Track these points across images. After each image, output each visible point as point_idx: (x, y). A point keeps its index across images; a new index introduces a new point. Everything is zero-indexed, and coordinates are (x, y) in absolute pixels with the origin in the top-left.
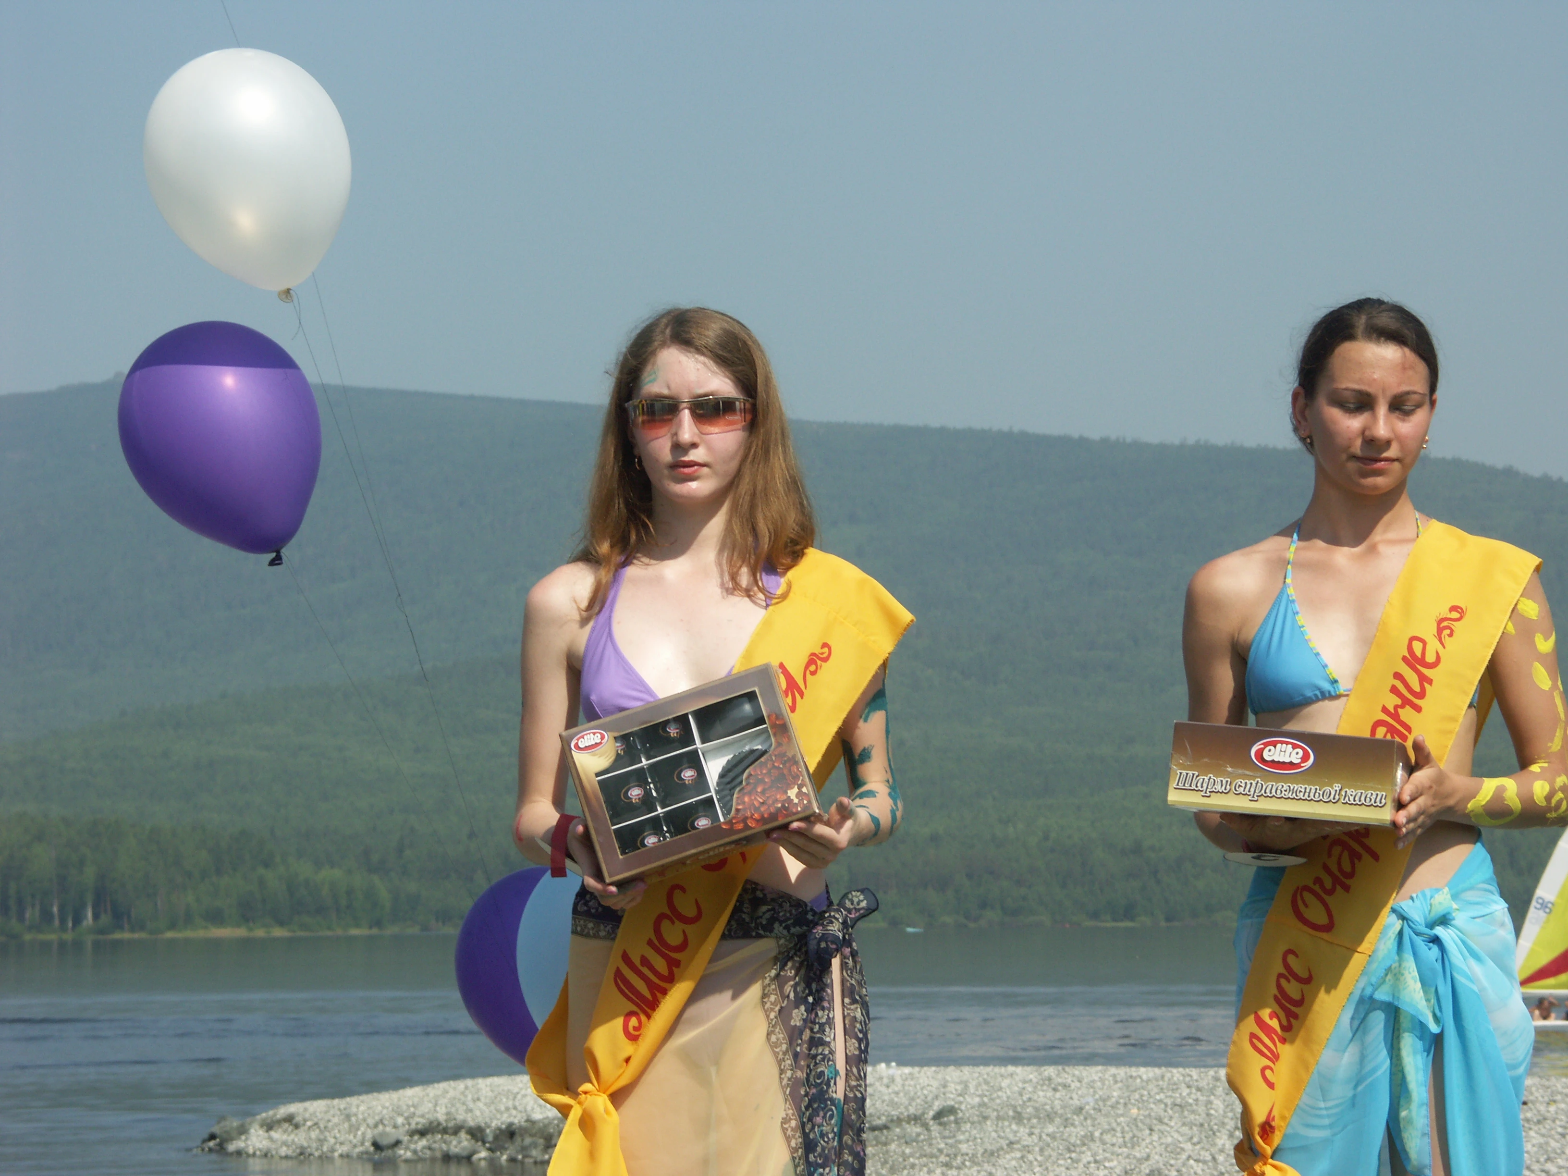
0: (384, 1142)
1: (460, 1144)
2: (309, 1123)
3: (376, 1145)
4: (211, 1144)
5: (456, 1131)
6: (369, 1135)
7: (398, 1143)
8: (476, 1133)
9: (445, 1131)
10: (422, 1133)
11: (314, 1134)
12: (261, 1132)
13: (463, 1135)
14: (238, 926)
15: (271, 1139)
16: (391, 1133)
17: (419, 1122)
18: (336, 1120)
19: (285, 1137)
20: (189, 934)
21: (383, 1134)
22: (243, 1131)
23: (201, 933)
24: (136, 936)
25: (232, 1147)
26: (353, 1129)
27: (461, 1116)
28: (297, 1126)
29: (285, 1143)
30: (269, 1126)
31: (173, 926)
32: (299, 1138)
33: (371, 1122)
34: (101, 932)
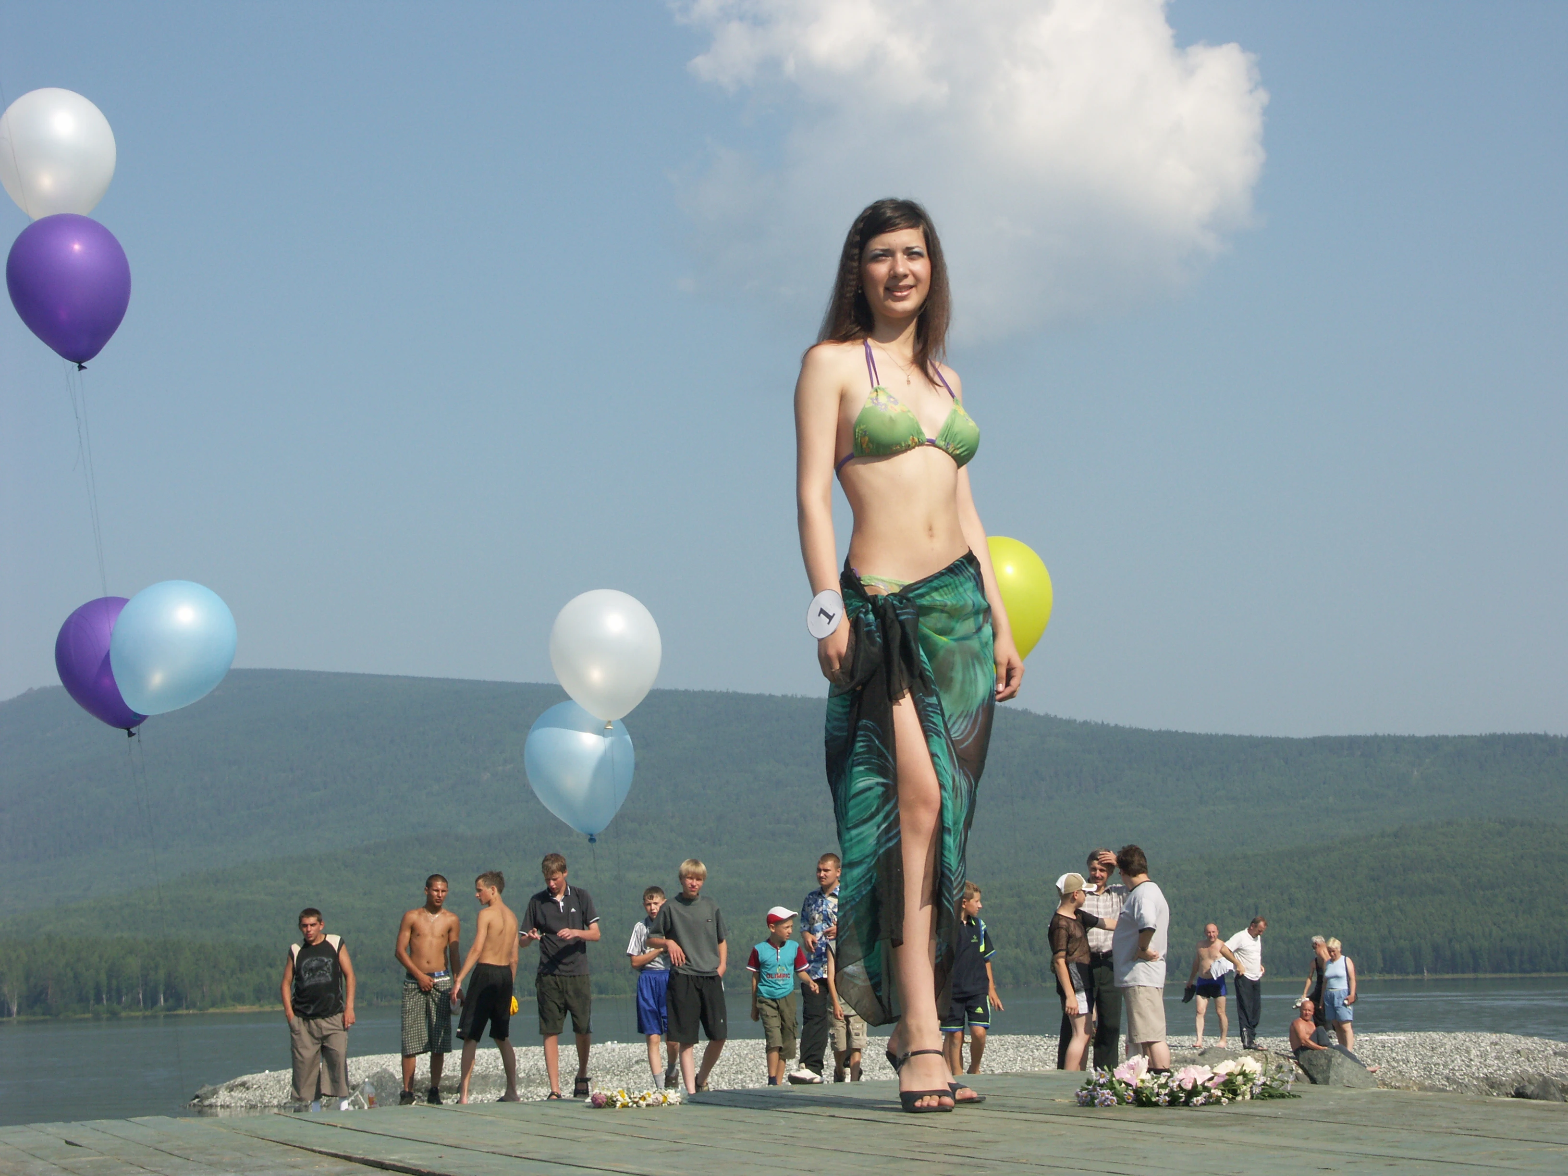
2: (255, 1086)
11: (258, 1093)
12: (226, 1093)
15: (231, 1096)
18: (272, 1083)
19: (240, 1095)
22: (215, 1092)
23: (232, 1009)
24: (190, 1011)
25: (207, 1102)
28: (248, 1089)
29: (240, 1099)
30: (231, 1089)
31: (212, 1006)
32: (249, 1095)
34: (169, 1010)
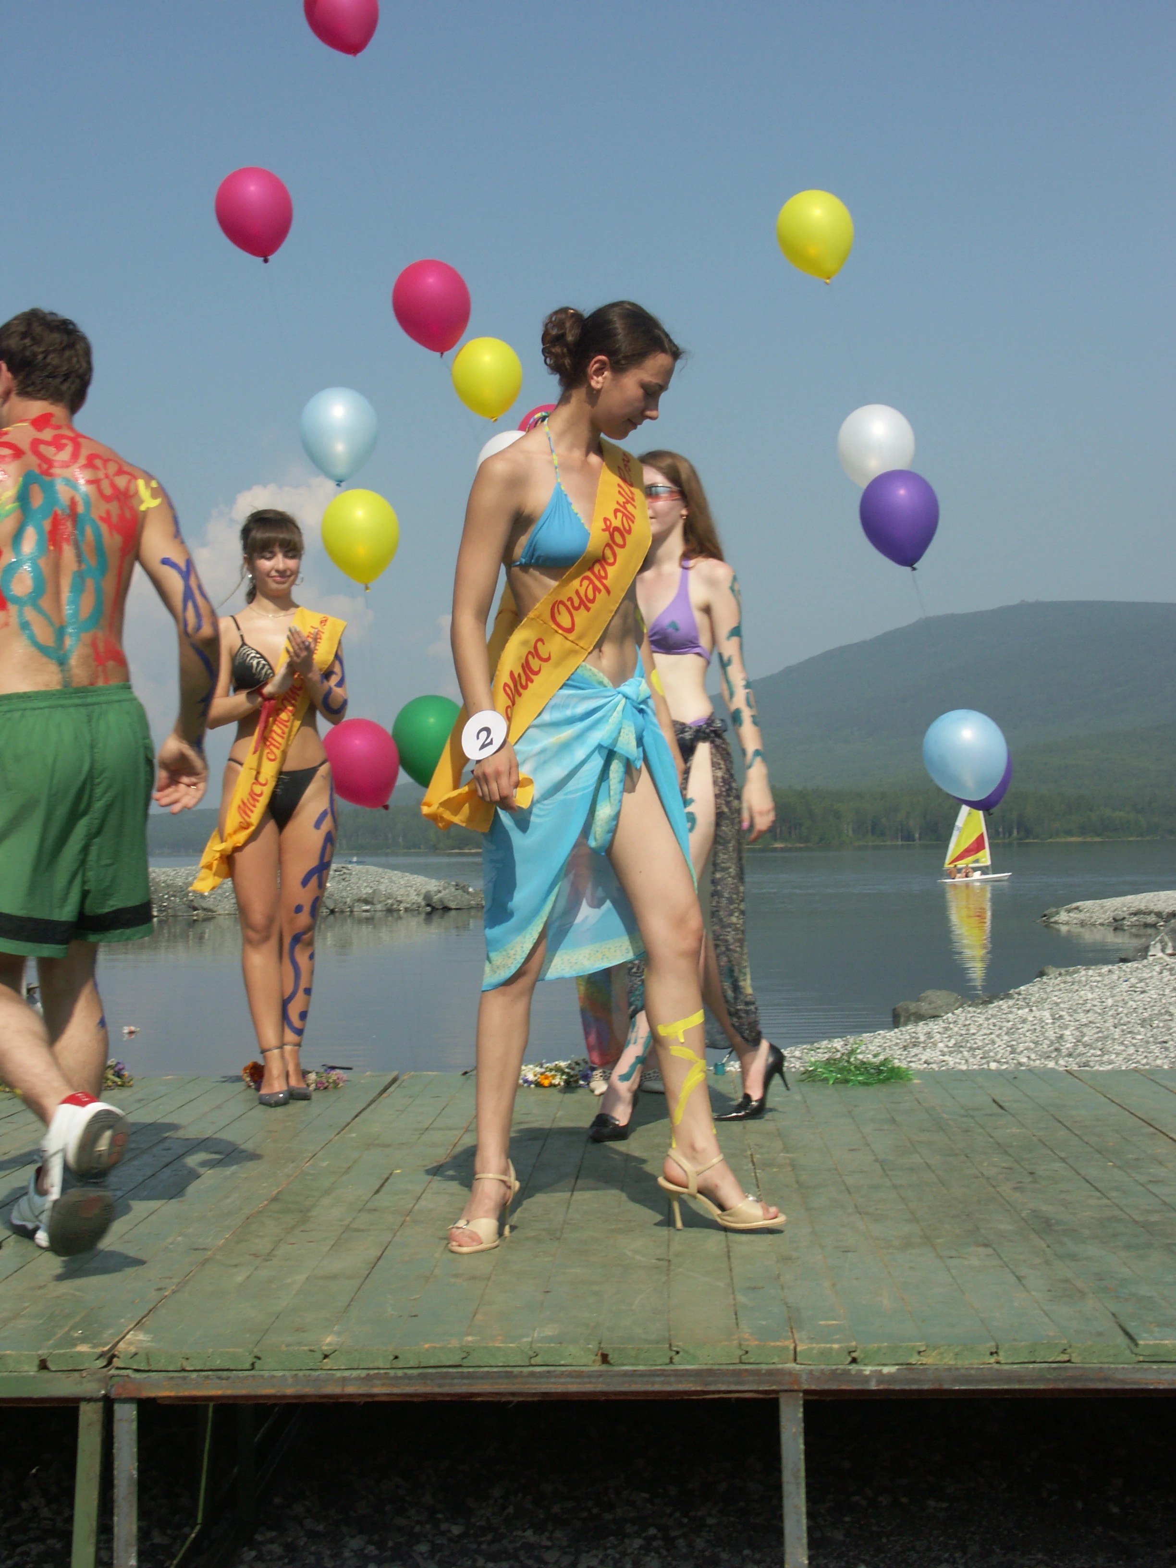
0: (1118, 918)
1: (1151, 919)
3: (1115, 920)
4: (1044, 918)
5: (1150, 913)
6: (1112, 914)
7: (1124, 918)
8: (1159, 914)
9: (1144, 913)
10: (1135, 914)
11: (1088, 915)
12: (1065, 914)
13: (1153, 915)
14: (1079, 837)
15: (1069, 916)
16: (1121, 915)
17: (1133, 910)
18: (1097, 909)
19: (1075, 916)
20: (1058, 840)
21: (1118, 915)
22: (1057, 913)
23: (1063, 840)
24: (1036, 841)
25: (1052, 920)
26: (1105, 912)
27: (1152, 907)
28: (1081, 911)
29: (1075, 918)
30: (1069, 911)
31: (1051, 837)
32: (1081, 916)
33: (1112, 909)
34: (1020, 839)
